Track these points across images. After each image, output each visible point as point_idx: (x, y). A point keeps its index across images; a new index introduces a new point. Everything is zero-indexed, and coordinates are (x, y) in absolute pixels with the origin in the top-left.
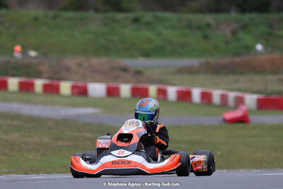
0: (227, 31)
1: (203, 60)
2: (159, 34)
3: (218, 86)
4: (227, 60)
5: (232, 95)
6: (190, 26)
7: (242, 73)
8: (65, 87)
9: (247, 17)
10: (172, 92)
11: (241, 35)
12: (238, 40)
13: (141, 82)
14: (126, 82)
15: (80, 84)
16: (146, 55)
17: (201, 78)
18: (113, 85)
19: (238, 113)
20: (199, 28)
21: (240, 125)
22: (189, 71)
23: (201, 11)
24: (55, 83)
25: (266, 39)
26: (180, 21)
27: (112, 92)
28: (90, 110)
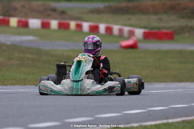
1: (107, 4)
3: (117, 23)
4: (123, 4)
5: (126, 29)
7: (133, 14)
8: (13, 22)
10: (86, 26)
13: (65, 19)
14: (55, 19)
15: (23, 19)
18: (46, 20)
19: (130, 42)
22: (98, 11)
24: (7, 18)
27: (45, 25)
28: (30, 38)
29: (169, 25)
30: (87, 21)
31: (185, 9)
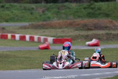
0: (41, 11)
1: (30, 23)
2: (12, 12)
3: (36, 34)
4: (41, 23)
5: (42, 38)
6: (25, 9)
7: (47, 29)
9: (49, 5)
10: (17, 36)
11: (46, 12)
12: (45, 14)
13: (5, 33)
16: (7, 21)
17: (29, 30)
19: (45, 45)
20: (29, 10)
21: (46, 50)
22: (25, 28)
23: (30, 3)
25: (57, 14)
26: (21, 7)
29: (68, 35)
30: (18, 34)
31: (78, 25)
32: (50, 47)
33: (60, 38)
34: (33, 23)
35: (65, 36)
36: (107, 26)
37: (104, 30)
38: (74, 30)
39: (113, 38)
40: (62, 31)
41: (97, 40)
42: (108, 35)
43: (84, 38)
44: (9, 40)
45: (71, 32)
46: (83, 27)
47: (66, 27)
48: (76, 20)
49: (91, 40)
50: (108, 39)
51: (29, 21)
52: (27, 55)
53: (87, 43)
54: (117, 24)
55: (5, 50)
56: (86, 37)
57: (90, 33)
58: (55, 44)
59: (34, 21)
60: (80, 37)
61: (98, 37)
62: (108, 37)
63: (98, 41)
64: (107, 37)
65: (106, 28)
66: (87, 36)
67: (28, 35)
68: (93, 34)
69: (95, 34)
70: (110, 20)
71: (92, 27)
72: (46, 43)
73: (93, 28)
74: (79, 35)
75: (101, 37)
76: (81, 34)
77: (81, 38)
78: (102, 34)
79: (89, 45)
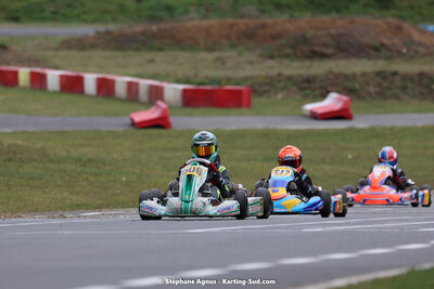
1: (101, 28)
5: (144, 83)
7: (160, 49)
10: (53, 77)
13: (8, 63)
16: (15, 18)
17: (98, 55)
21: (156, 131)
22: (80, 44)
29: (241, 74)
32: (172, 120)
33: (209, 87)
34: (112, 27)
35: (229, 80)
36: (383, 45)
37: (369, 57)
38: (261, 55)
39: (404, 88)
40: (217, 59)
41: (345, 98)
42: (385, 78)
43: (295, 89)
44: (24, 88)
45: (251, 63)
46: (294, 47)
47: (233, 46)
48: (268, 20)
49: (324, 96)
50: (382, 95)
51: (94, 21)
52: (87, 150)
53: (309, 107)
54: (417, 36)
55: (9, 130)
56: (306, 85)
57: (319, 68)
58: (189, 110)
59: (114, 20)
60: (281, 85)
61: (349, 84)
62: (385, 84)
63: (346, 102)
64: (380, 85)
65: (377, 50)
66: (309, 80)
67: (93, 72)
68: (331, 72)
69: (338, 76)
70: (391, 20)
71: (325, 45)
72: (158, 106)
73: (329, 51)
74: (280, 75)
75: (358, 87)
76: (287, 72)
77: (285, 88)
78: (364, 75)
79: (315, 116)
